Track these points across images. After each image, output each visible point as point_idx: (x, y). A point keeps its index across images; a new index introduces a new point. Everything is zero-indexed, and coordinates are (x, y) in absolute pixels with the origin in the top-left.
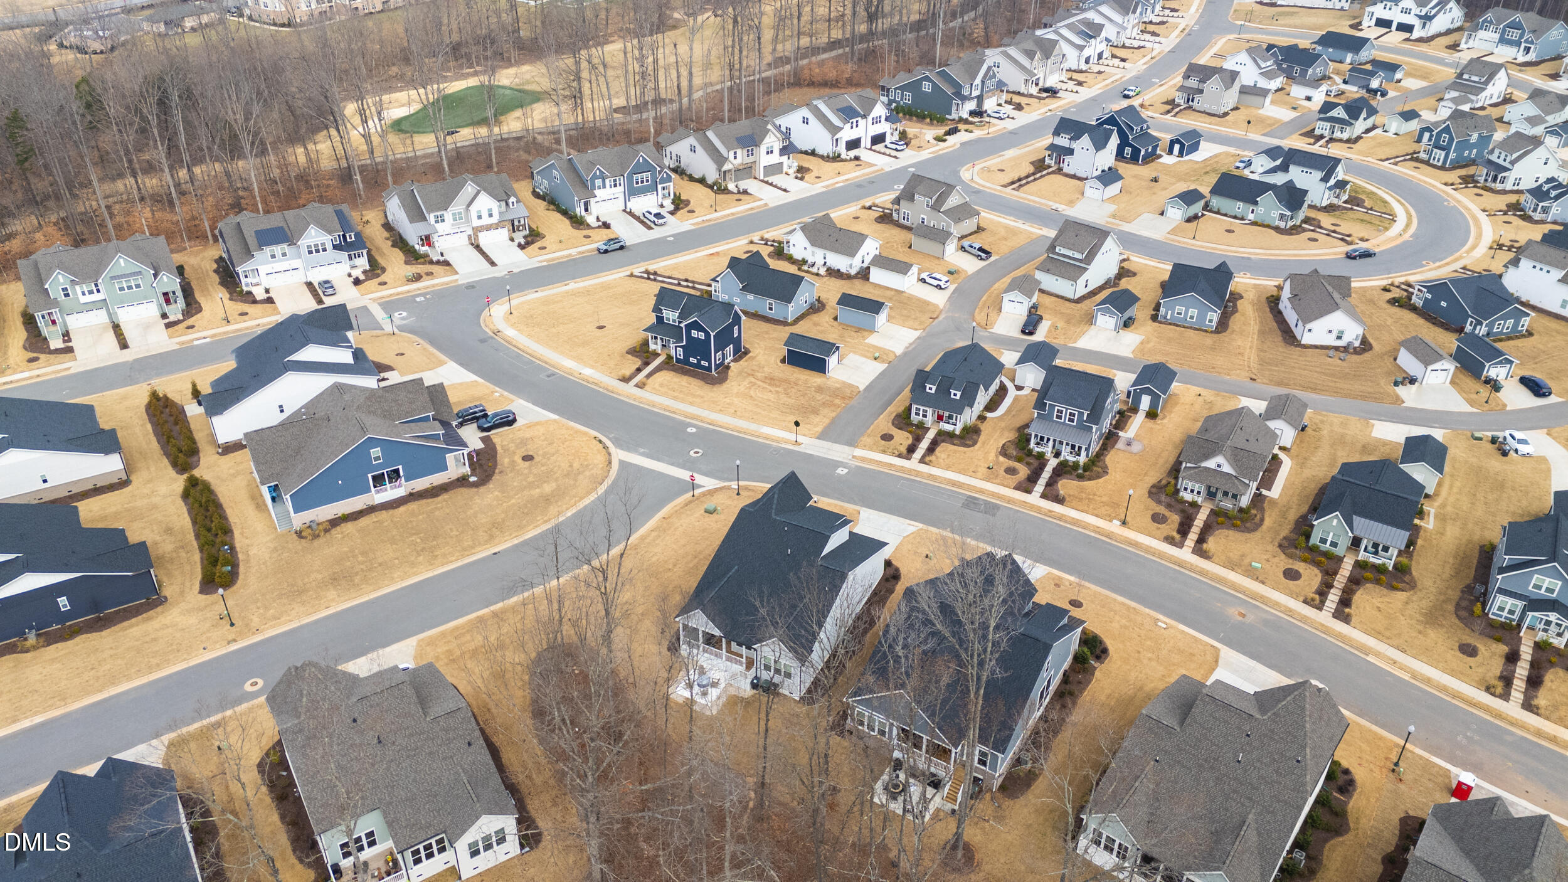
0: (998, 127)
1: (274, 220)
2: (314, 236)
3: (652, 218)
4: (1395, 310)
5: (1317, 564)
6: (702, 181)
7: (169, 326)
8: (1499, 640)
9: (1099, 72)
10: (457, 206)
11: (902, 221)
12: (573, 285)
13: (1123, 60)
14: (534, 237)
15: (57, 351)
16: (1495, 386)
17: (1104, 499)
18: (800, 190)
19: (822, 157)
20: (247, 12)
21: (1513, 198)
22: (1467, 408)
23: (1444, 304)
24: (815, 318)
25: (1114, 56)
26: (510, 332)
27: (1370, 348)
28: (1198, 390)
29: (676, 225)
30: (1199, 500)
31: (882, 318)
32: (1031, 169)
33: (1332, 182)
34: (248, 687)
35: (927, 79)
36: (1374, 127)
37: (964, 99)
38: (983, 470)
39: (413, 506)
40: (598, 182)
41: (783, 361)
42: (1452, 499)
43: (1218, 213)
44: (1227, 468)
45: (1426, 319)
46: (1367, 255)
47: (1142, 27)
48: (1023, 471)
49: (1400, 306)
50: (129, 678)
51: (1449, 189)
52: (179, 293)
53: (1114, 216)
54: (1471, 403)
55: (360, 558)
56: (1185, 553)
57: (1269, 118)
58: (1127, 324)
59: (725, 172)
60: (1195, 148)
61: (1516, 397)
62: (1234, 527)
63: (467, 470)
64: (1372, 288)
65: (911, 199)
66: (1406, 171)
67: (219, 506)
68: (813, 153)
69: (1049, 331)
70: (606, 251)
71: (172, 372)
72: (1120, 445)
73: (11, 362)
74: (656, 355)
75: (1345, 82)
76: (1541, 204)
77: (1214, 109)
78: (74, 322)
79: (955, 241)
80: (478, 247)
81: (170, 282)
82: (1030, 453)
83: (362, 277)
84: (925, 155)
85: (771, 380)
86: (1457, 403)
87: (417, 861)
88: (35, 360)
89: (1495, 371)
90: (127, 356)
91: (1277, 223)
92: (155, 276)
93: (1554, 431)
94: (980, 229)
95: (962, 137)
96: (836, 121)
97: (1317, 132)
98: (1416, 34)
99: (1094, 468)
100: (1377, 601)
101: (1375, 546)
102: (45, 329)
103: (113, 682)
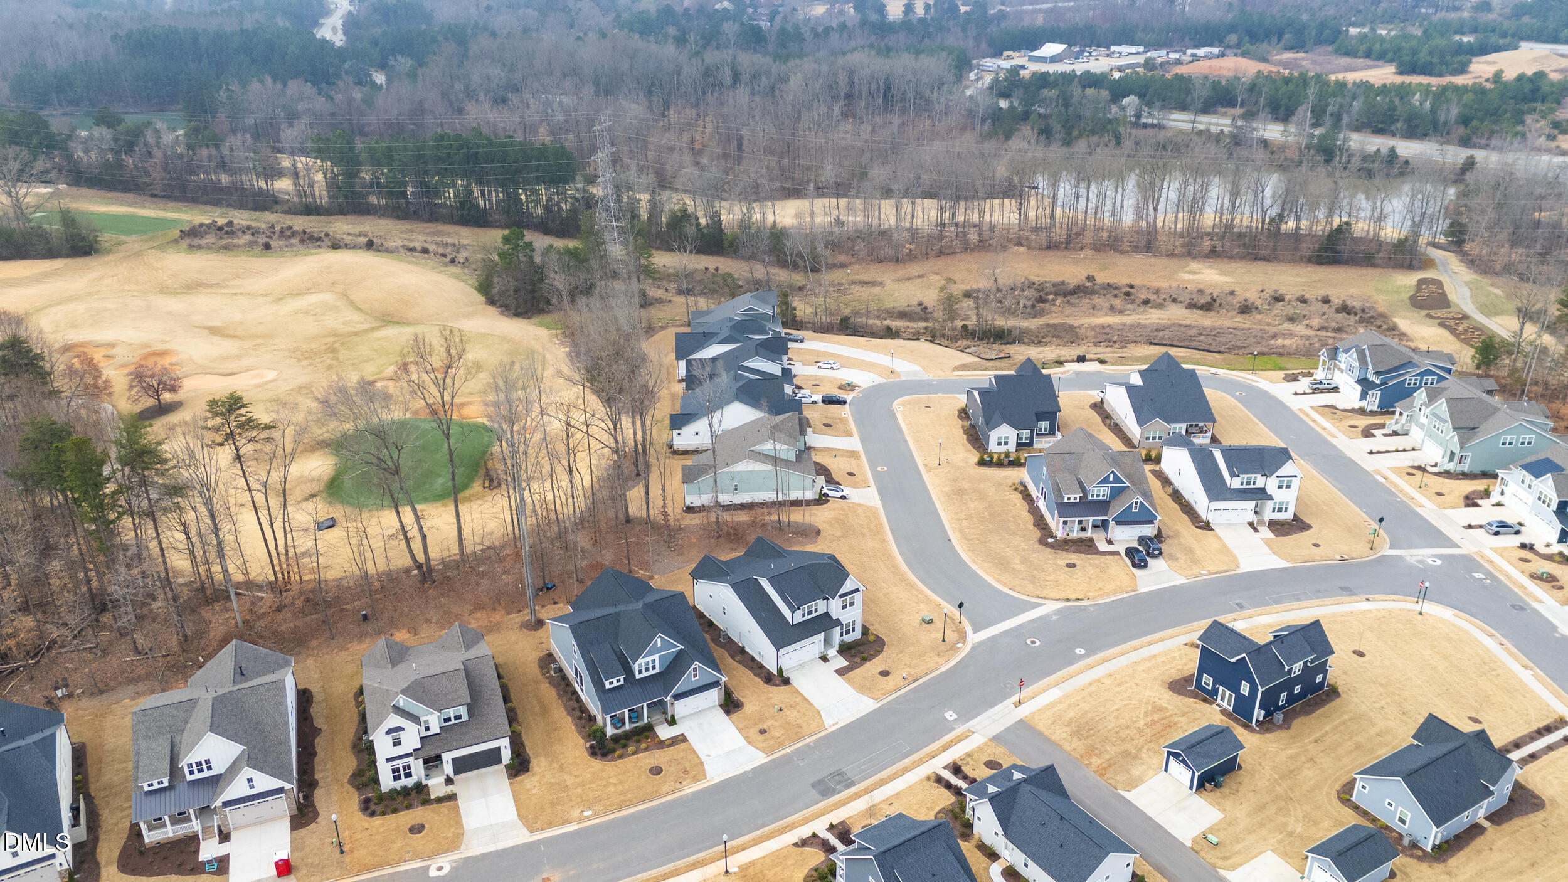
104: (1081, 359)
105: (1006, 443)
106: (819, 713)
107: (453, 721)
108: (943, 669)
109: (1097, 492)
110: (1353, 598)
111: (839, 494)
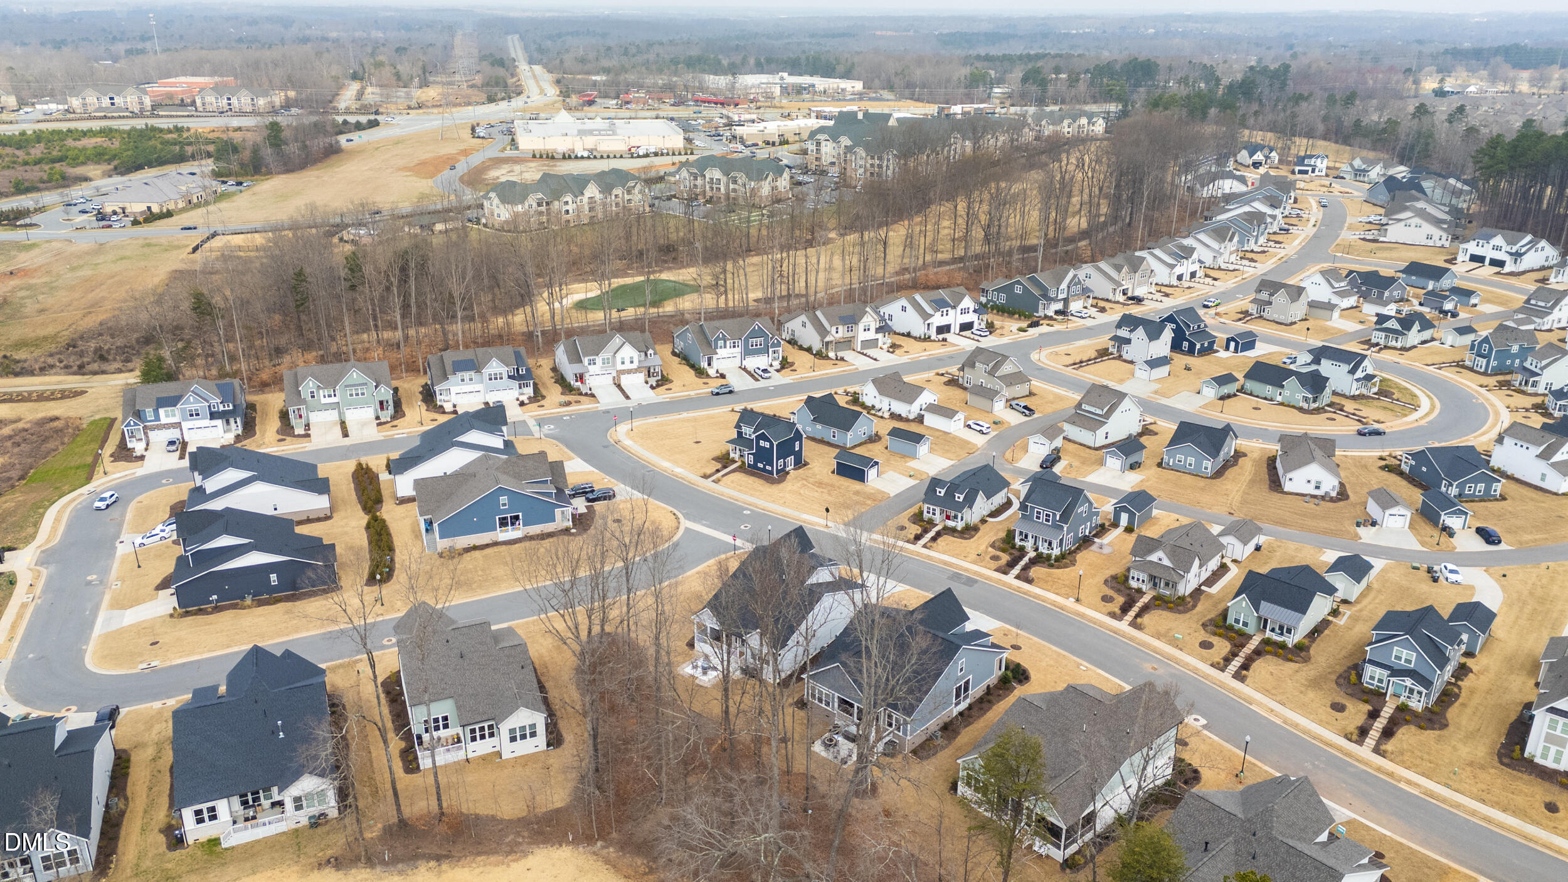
0: (1079, 323)
1: (468, 354)
2: (495, 367)
3: (760, 372)
4: (1385, 475)
5: (1229, 639)
6: (809, 350)
7: (379, 425)
8: (1366, 702)
9: (1189, 288)
10: (605, 354)
11: (965, 385)
12: (685, 415)
13: (1215, 279)
14: (664, 381)
15: (299, 436)
16: (1448, 531)
17: (1067, 582)
18: (886, 360)
19: (915, 338)
20: (484, 221)
21: (1539, 400)
22: (1420, 548)
23: (1424, 469)
24: (870, 446)
25: (1207, 276)
26: (627, 442)
27: (1347, 497)
28: (1177, 516)
29: (779, 379)
30: (1144, 588)
31: (923, 449)
32: (1094, 355)
33: (1359, 374)
34: (385, 642)
35: (1018, 282)
36: (1433, 339)
37: (1051, 300)
38: (973, 556)
39: (527, 544)
40: (721, 343)
41: (833, 472)
42: (1371, 607)
43: (1251, 394)
44: (1166, 562)
45: (1410, 482)
46: (1378, 433)
47: (1241, 254)
48: (1005, 558)
49: (1389, 471)
50: (308, 630)
51: (1483, 390)
52: (391, 403)
53: (1156, 392)
54: (1423, 544)
55: (480, 573)
56: (1123, 625)
57: (1334, 328)
58: (1133, 467)
59: (827, 343)
60: (1250, 345)
61: (1467, 541)
62: (1170, 609)
63: (570, 523)
64: (1370, 457)
65: (973, 366)
66: (1449, 374)
67: (389, 534)
68: (908, 335)
69: (1065, 468)
70: (718, 394)
71: (374, 454)
72: (1094, 548)
73: (266, 440)
74: (734, 461)
75: (1421, 304)
76: (1559, 403)
77: (1282, 319)
78: (315, 418)
79: (1004, 400)
80: (619, 386)
81: (386, 393)
82: (1013, 546)
83: (526, 401)
84: (1005, 340)
85: (820, 484)
86: (1411, 543)
87: (474, 739)
88: (284, 440)
89: (1454, 522)
90: (347, 442)
91: (1301, 404)
92: (376, 387)
93: (1492, 570)
94: (1031, 394)
95: (1043, 329)
96: (929, 310)
97: (1374, 341)
98: (1507, 269)
99: (1065, 559)
100: (1271, 668)
101: (1281, 628)
102: (293, 422)
103: (297, 632)
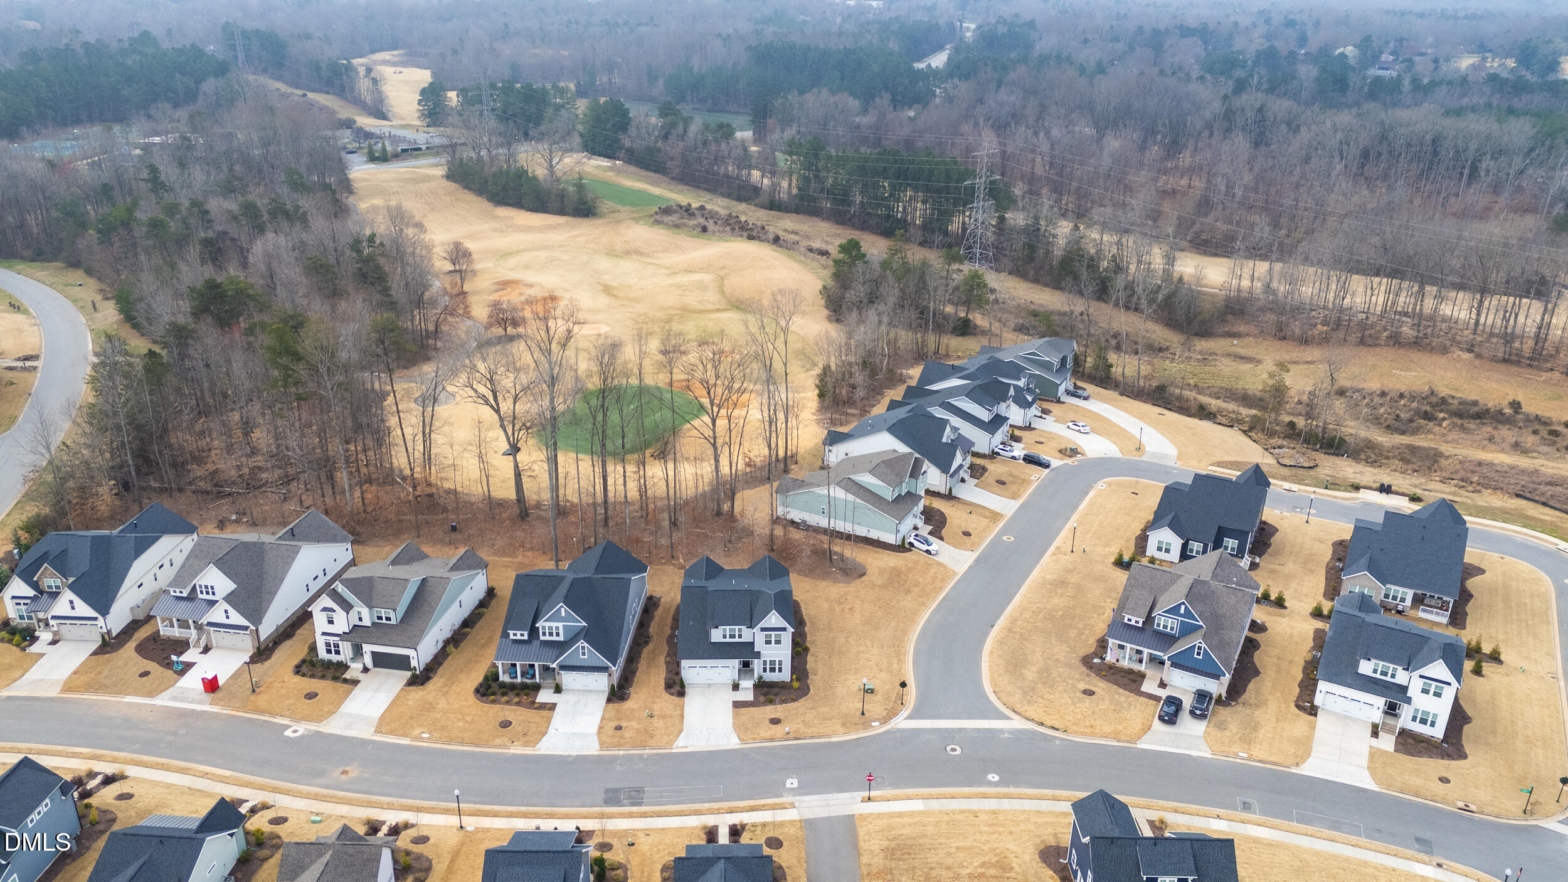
104: (1385, 489)
105: (1167, 551)
106: (681, 732)
107: (384, 621)
108: (834, 739)
109: (1166, 623)
110: (1422, 856)
111: (925, 547)
